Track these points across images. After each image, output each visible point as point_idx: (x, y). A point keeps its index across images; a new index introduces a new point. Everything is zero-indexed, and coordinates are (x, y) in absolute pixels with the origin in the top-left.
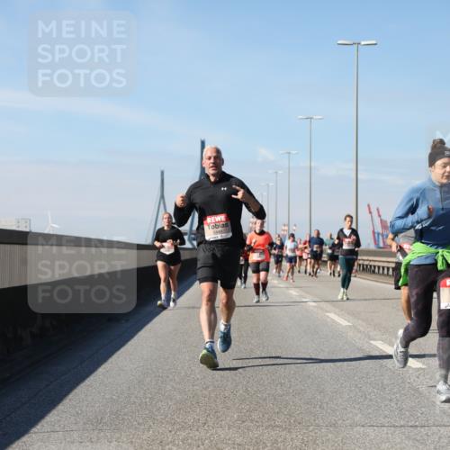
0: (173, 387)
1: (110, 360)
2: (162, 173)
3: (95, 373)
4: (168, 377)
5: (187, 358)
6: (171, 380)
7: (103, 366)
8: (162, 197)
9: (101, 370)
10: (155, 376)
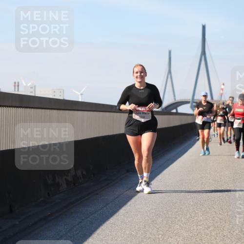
0: (180, 226)
1: (129, 203)
2: (170, 52)
3: (117, 214)
4: (176, 218)
5: (192, 203)
6: (179, 220)
7: (124, 208)
8: (170, 72)
9: (122, 211)
10: (166, 217)
